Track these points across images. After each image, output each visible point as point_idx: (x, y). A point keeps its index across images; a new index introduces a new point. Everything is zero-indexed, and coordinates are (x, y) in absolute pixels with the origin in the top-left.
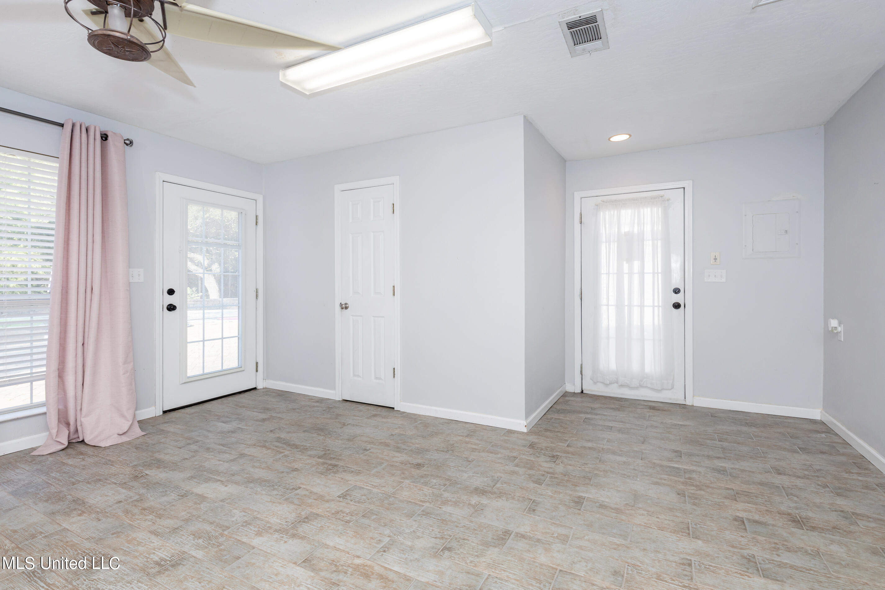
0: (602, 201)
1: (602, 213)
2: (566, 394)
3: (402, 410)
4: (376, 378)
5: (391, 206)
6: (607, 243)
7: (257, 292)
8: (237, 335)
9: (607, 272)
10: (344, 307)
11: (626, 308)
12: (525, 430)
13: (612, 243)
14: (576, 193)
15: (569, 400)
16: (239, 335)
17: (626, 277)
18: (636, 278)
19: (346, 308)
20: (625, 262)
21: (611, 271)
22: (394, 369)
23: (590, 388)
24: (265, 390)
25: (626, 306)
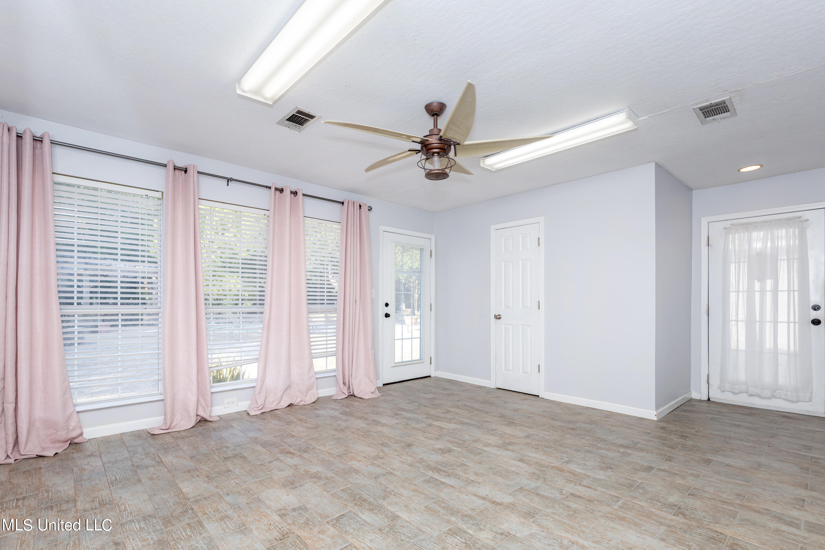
0: (731, 225)
1: (731, 236)
2: (691, 400)
3: (546, 398)
4: (524, 372)
5: (537, 240)
6: (737, 264)
7: (431, 306)
8: (419, 337)
9: (737, 290)
10: (498, 317)
11: (758, 323)
12: (655, 419)
13: (741, 264)
14: (703, 219)
15: (695, 405)
16: (420, 336)
17: (757, 296)
18: (769, 296)
19: (500, 318)
20: (756, 281)
21: (741, 289)
22: (539, 365)
23: (717, 396)
24: (436, 378)
25: (758, 321)
